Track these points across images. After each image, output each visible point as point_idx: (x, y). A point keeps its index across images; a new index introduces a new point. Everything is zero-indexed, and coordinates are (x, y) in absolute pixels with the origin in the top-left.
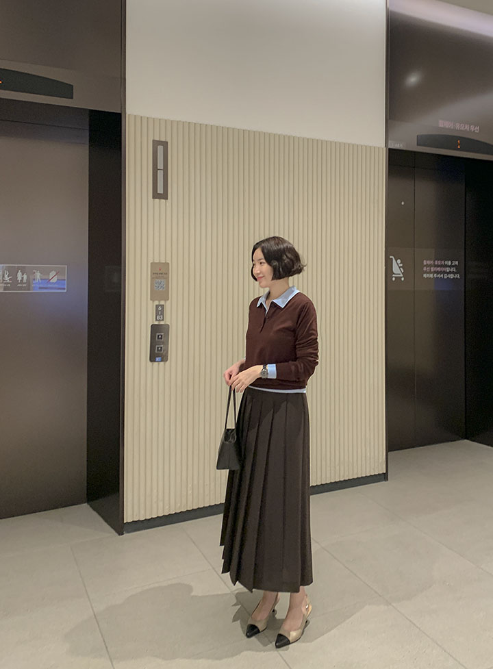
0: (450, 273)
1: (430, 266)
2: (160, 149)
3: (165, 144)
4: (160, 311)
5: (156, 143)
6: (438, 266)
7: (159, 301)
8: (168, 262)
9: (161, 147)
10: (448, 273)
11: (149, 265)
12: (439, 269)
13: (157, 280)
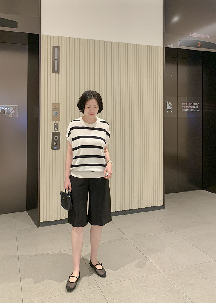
1: (185, 105)
2: (56, 50)
3: (58, 48)
4: (56, 126)
5: (54, 47)
7: (56, 121)
8: (60, 103)
10: (194, 109)
11: (51, 104)
12: (189, 107)
13: (55, 111)
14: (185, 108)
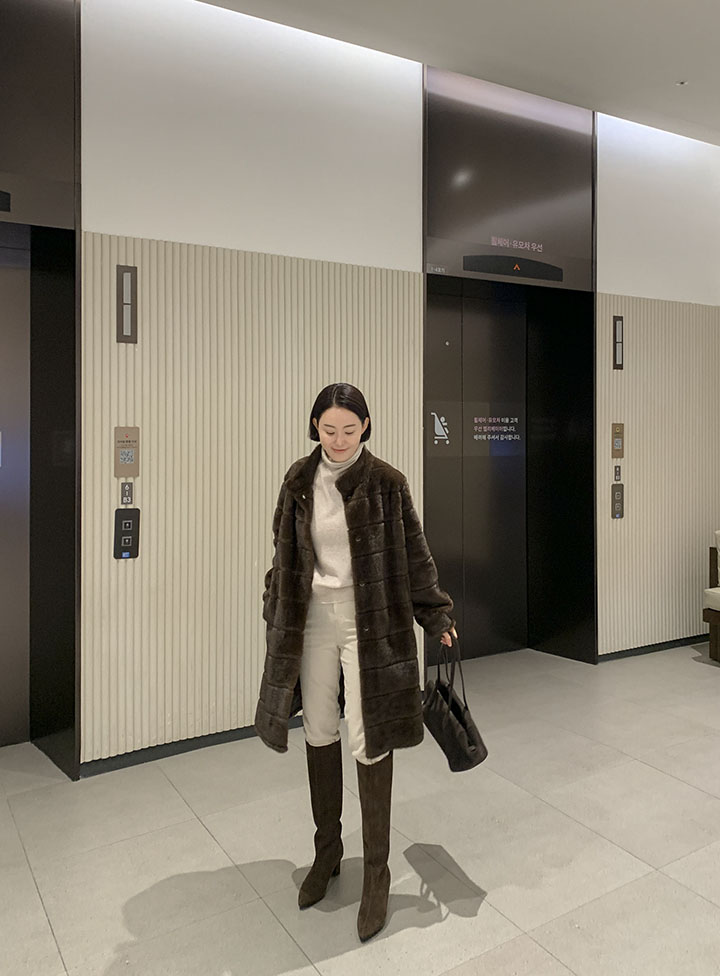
0: (508, 433)
1: (483, 424)
2: (127, 277)
3: (133, 270)
4: (127, 491)
5: (121, 270)
6: (492, 425)
7: (126, 478)
8: (137, 426)
9: (127, 274)
10: (505, 434)
11: (113, 431)
12: (493, 428)
13: (123, 450)
14: (483, 433)
